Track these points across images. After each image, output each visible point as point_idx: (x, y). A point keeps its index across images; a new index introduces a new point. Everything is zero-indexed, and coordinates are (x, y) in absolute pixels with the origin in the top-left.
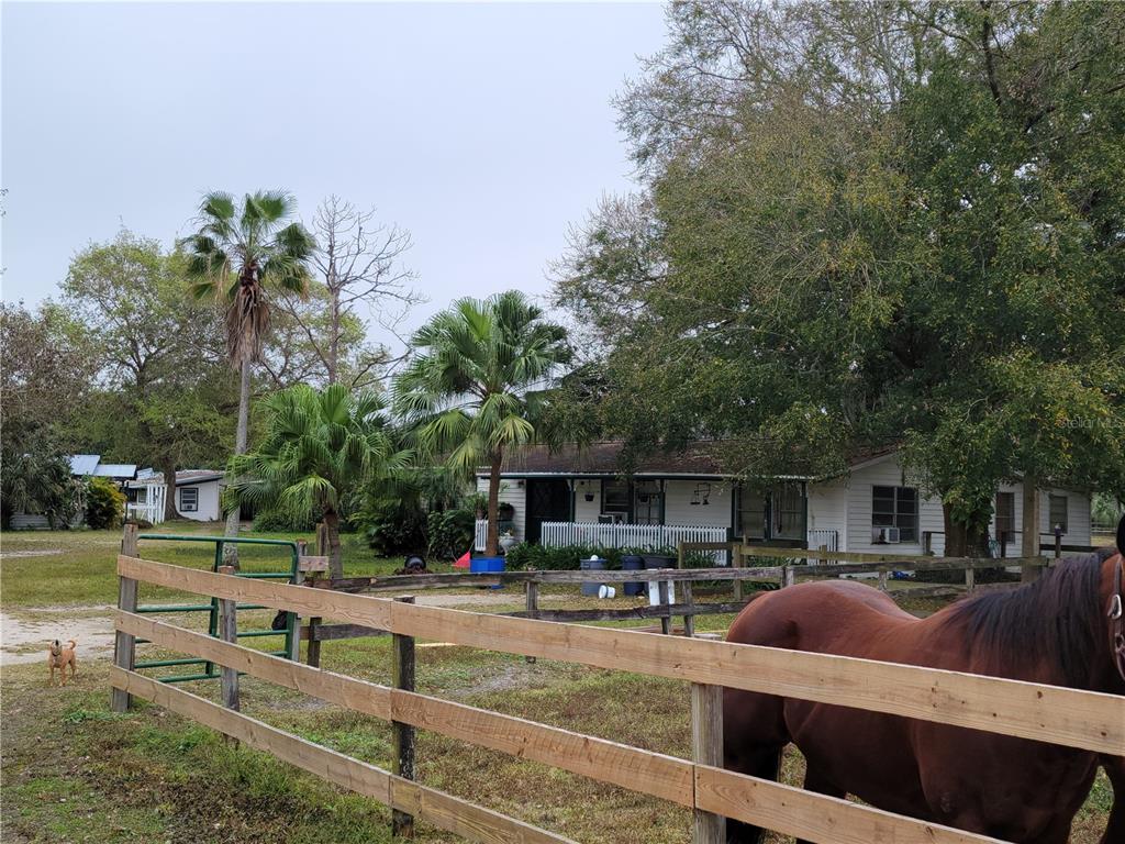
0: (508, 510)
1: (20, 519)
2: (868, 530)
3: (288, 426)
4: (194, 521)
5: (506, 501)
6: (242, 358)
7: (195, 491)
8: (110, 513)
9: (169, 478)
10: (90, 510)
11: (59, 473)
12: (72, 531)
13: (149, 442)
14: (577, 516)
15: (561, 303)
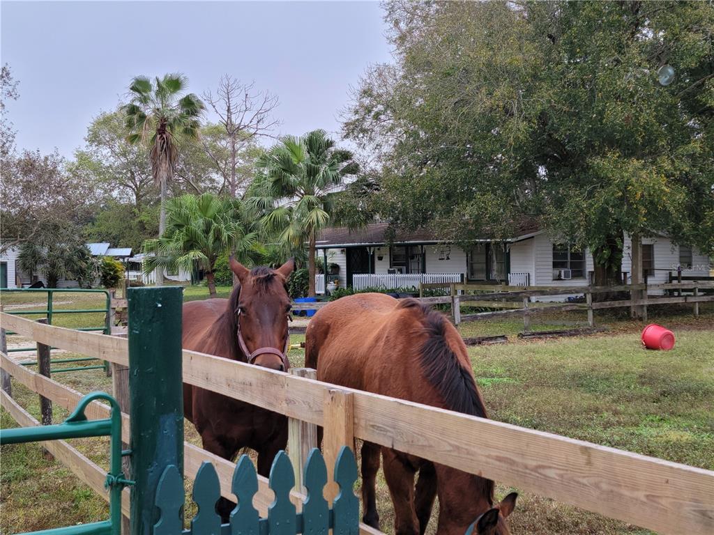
0: (336, 267)
1: (61, 282)
2: (550, 272)
3: (178, 220)
5: (335, 262)
6: (161, 180)
8: (116, 278)
10: (103, 276)
11: (83, 254)
13: (145, 234)
14: (376, 269)
15: (347, 136)
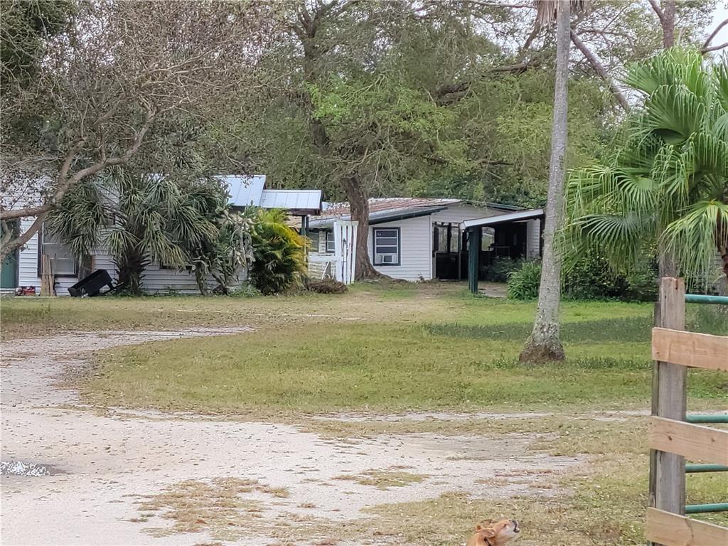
1: (152, 277)
3: (665, 118)
4: (400, 281)
7: (395, 232)
9: (359, 211)
10: (257, 263)
12: (235, 296)
13: (326, 152)
